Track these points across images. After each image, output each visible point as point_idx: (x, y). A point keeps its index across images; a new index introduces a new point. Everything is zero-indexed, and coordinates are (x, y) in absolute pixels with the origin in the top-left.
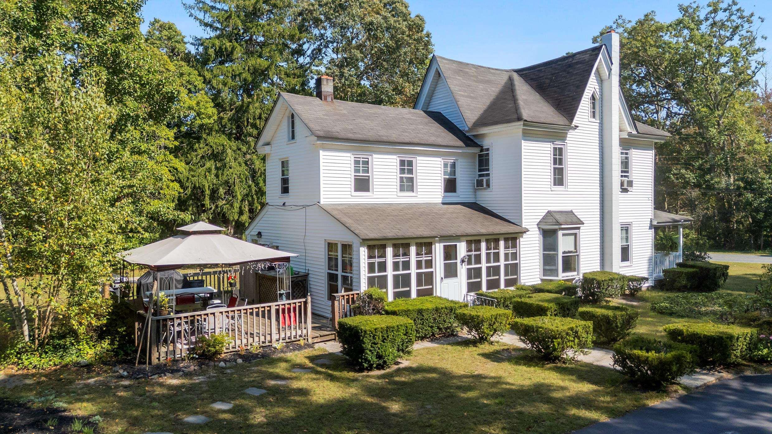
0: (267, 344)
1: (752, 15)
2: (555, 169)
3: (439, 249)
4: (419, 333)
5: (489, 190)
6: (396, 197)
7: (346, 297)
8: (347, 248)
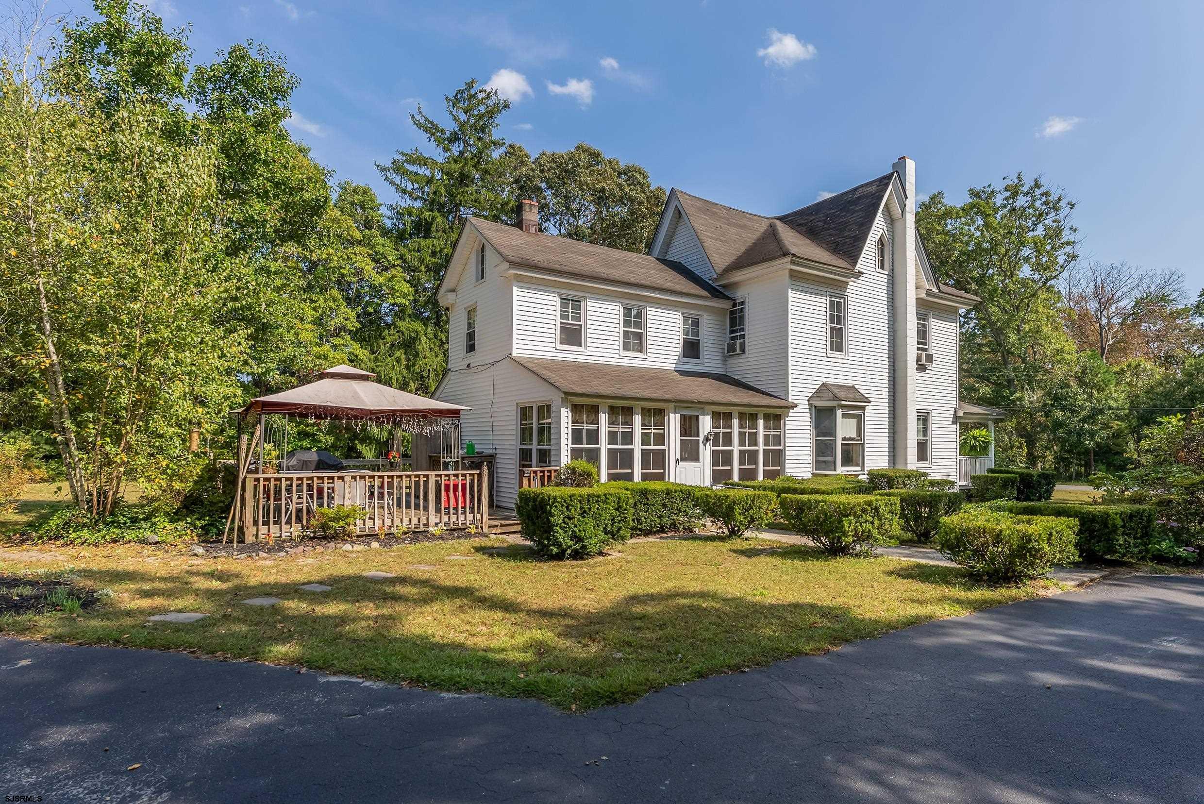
0: (422, 528)
1: (1060, 199)
2: (831, 328)
3: (674, 421)
4: (641, 524)
5: (743, 356)
6: (617, 356)
7: (539, 474)
8: (545, 410)
